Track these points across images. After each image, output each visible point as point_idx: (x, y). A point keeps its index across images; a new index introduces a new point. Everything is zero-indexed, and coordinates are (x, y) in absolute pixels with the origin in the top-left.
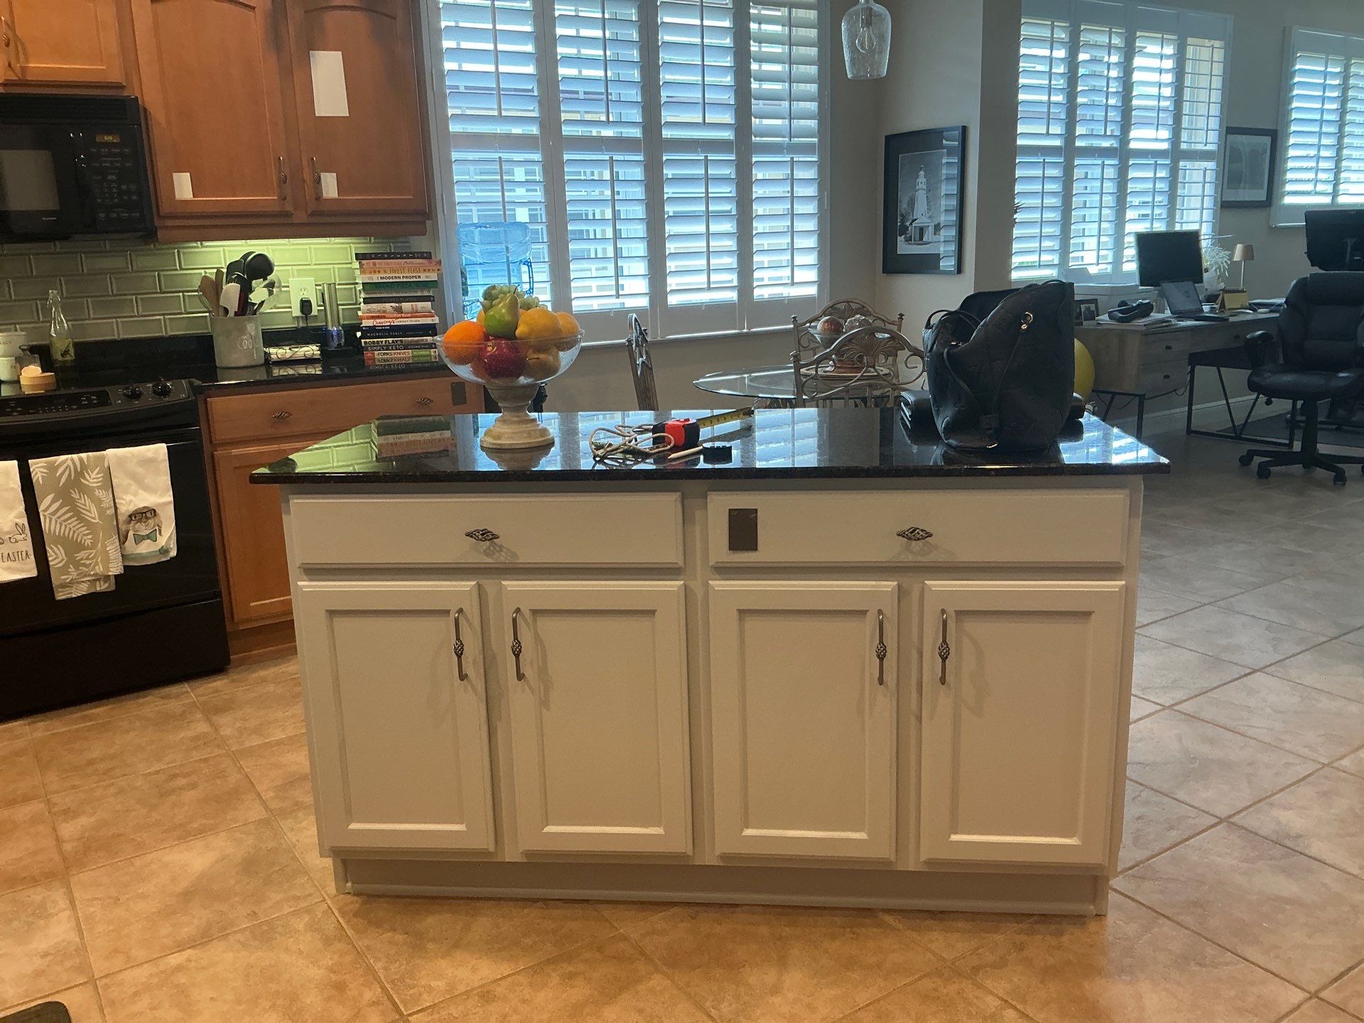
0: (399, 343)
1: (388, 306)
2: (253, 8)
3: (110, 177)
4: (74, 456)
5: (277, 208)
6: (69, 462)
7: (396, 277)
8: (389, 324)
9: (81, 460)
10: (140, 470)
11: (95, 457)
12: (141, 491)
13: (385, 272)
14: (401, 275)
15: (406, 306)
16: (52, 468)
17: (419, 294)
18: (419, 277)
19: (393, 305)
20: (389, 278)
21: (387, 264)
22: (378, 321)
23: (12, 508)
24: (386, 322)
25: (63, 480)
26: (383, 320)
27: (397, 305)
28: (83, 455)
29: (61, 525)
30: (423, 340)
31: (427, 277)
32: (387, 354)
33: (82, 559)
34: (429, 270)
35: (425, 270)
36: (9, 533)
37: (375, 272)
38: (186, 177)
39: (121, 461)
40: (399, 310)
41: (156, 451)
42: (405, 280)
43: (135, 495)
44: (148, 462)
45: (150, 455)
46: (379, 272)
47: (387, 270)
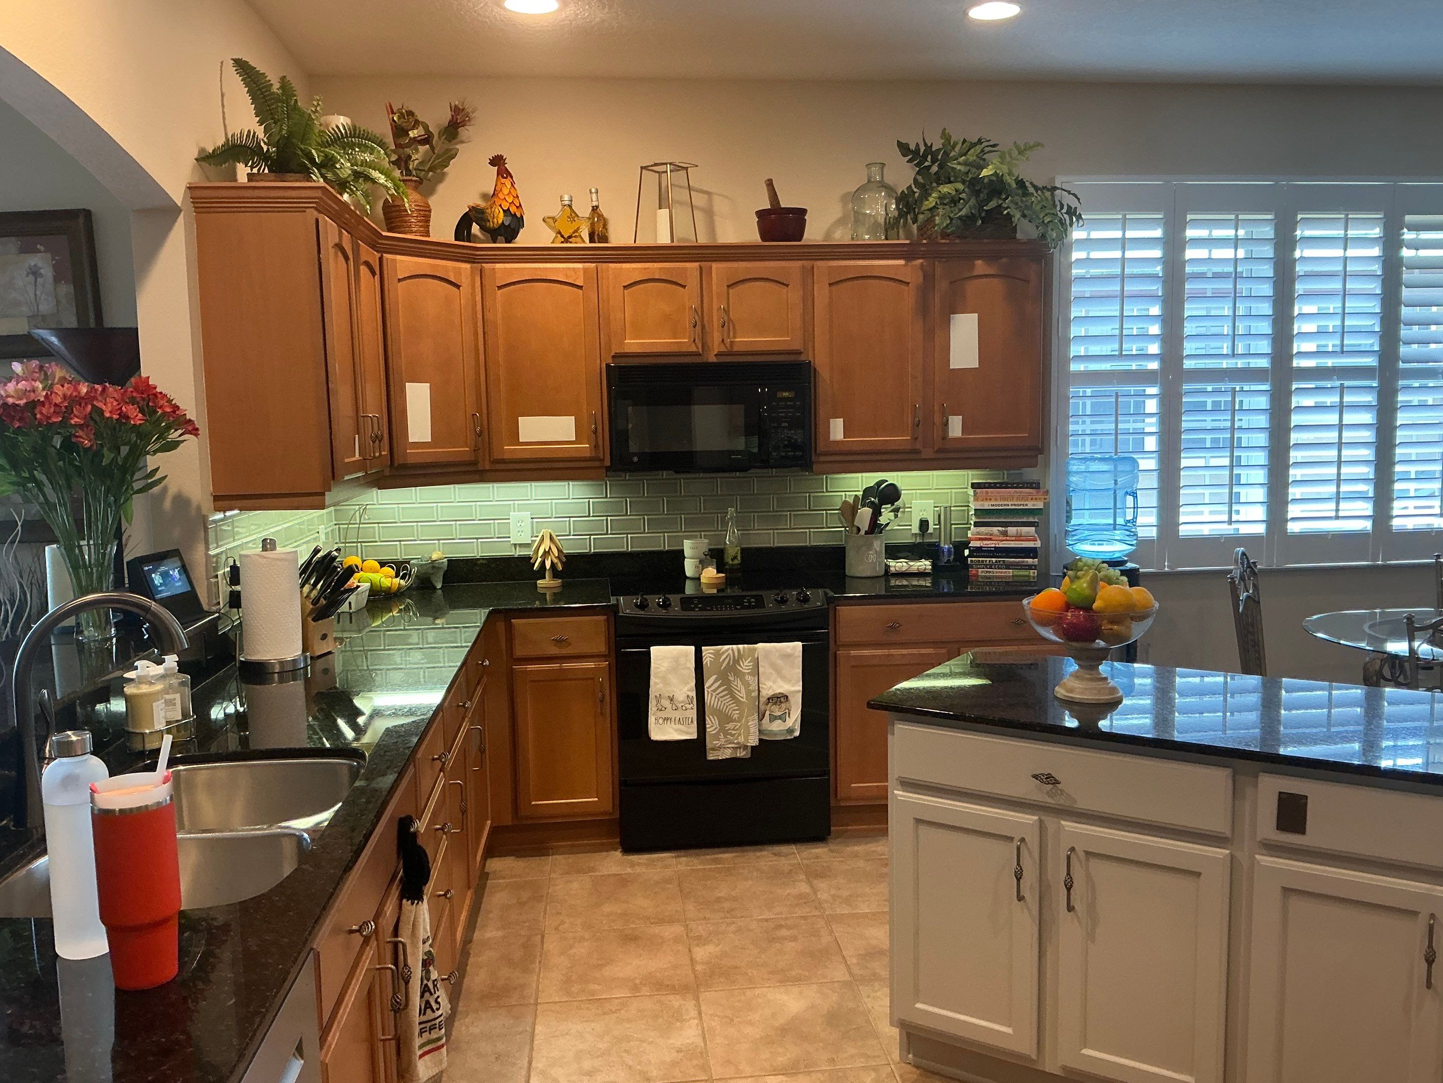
0: (1001, 563)
1: (995, 530)
2: (908, 283)
3: (783, 425)
4: (734, 646)
5: (909, 447)
6: (730, 652)
7: (1005, 505)
8: (993, 546)
9: (739, 650)
10: (780, 662)
11: (750, 649)
12: (779, 680)
13: (996, 500)
14: (1010, 503)
15: (1012, 530)
16: (718, 654)
17: (1025, 520)
18: (1027, 505)
19: (1000, 529)
20: (999, 505)
21: (999, 493)
22: (985, 542)
23: (686, 683)
24: (991, 544)
25: (724, 665)
26: (989, 542)
27: (1003, 529)
28: (741, 646)
29: (719, 700)
30: (1023, 562)
31: (1034, 505)
32: (990, 572)
33: (729, 729)
34: (1036, 499)
35: (1032, 499)
36: (682, 702)
37: (986, 499)
38: (840, 421)
39: (767, 653)
40: (1005, 534)
41: (794, 648)
42: (1013, 507)
43: (774, 682)
44: (787, 656)
45: (789, 651)
46: (990, 499)
47: (998, 498)
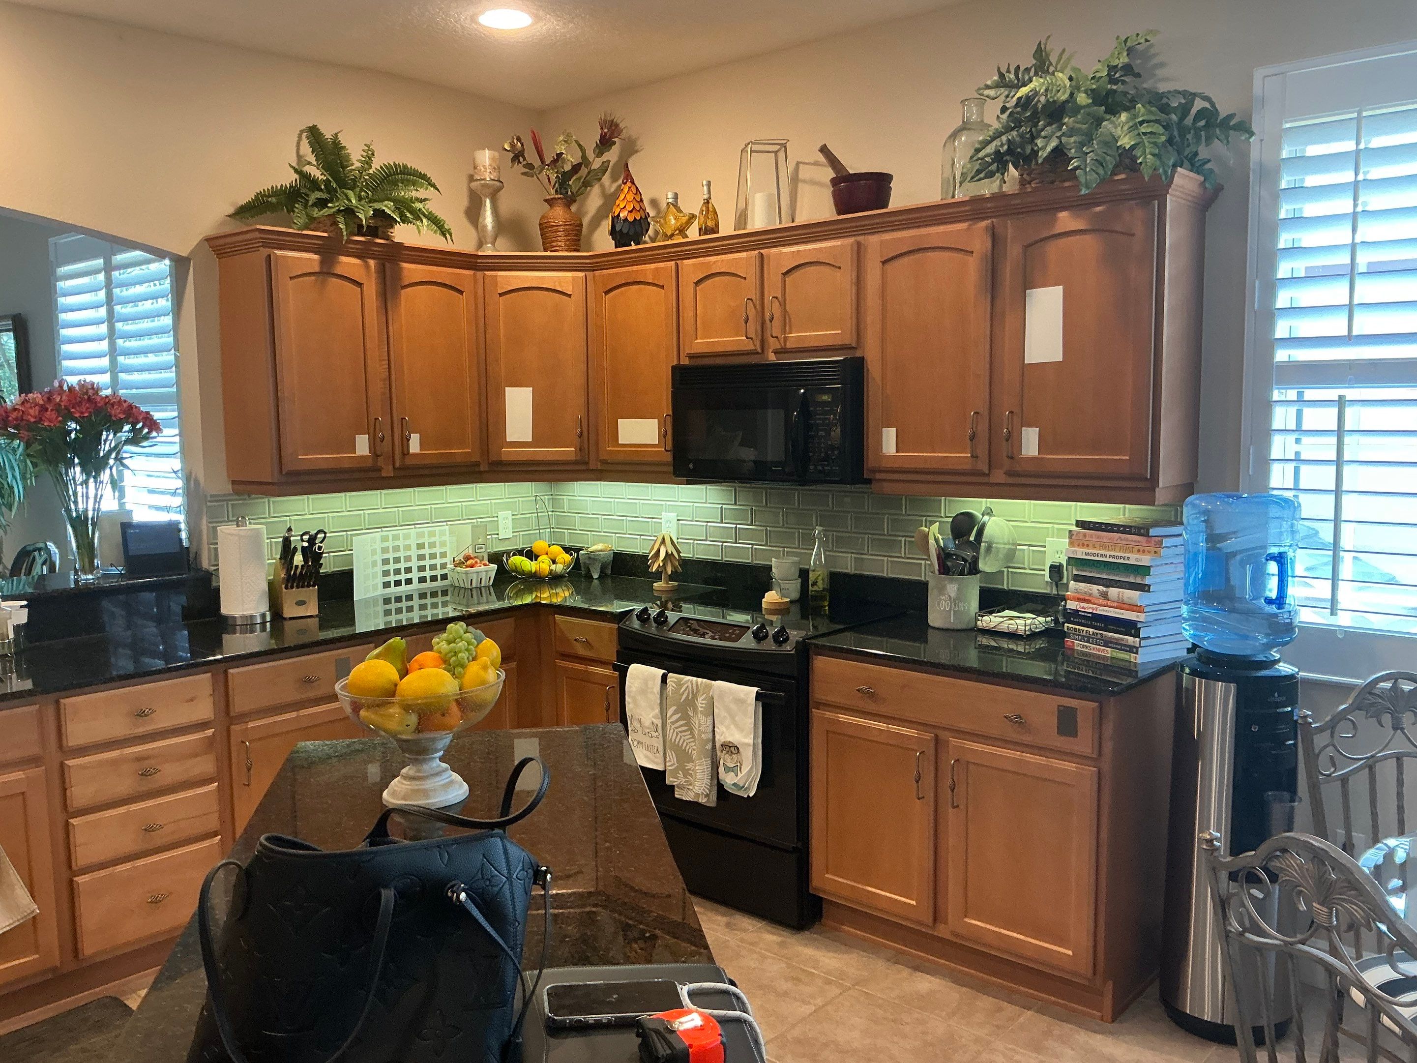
0: (1099, 636)
1: (1095, 589)
2: (972, 252)
4: (695, 679)
5: (967, 467)
6: (689, 683)
7: (1102, 555)
8: (1091, 611)
9: (697, 682)
11: (706, 685)
12: (732, 726)
13: (1094, 547)
14: (1108, 553)
15: (1113, 592)
16: (679, 684)
17: (1132, 580)
18: (1128, 558)
19: (1101, 588)
20: (1094, 554)
21: (1099, 537)
22: (1082, 604)
23: (653, 709)
24: (1089, 608)
25: (684, 697)
26: (1086, 605)
27: (1104, 589)
28: (700, 680)
29: (677, 734)
30: (1123, 639)
31: (1137, 560)
32: (1086, 647)
33: (690, 769)
34: (1144, 551)
35: (1139, 551)
36: (648, 728)
37: (1083, 545)
38: (893, 430)
39: (722, 694)
40: (1105, 596)
41: (748, 693)
42: (1111, 560)
43: (728, 728)
44: (740, 702)
45: (742, 696)
46: (1088, 546)
47: (1097, 545)
